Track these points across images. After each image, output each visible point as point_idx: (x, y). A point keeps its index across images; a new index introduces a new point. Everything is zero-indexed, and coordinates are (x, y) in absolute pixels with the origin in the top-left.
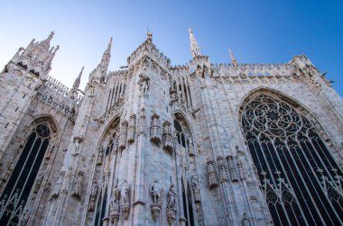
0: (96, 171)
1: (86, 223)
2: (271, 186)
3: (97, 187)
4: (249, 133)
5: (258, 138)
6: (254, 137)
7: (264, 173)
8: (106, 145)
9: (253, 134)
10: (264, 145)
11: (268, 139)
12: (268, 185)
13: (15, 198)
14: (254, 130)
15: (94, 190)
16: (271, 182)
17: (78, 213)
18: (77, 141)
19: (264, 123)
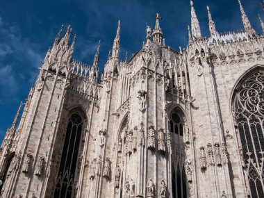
0: (118, 157)
1: (114, 196)
2: (254, 165)
3: (120, 170)
4: (240, 115)
5: (248, 120)
6: (245, 119)
7: (249, 153)
8: (123, 135)
9: (244, 116)
10: (253, 127)
11: (257, 120)
12: (251, 164)
13: (67, 173)
14: (245, 112)
15: (118, 173)
16: (255, 161)
17: (109, 188)
18: (102, 134)
19: (256, 104)
